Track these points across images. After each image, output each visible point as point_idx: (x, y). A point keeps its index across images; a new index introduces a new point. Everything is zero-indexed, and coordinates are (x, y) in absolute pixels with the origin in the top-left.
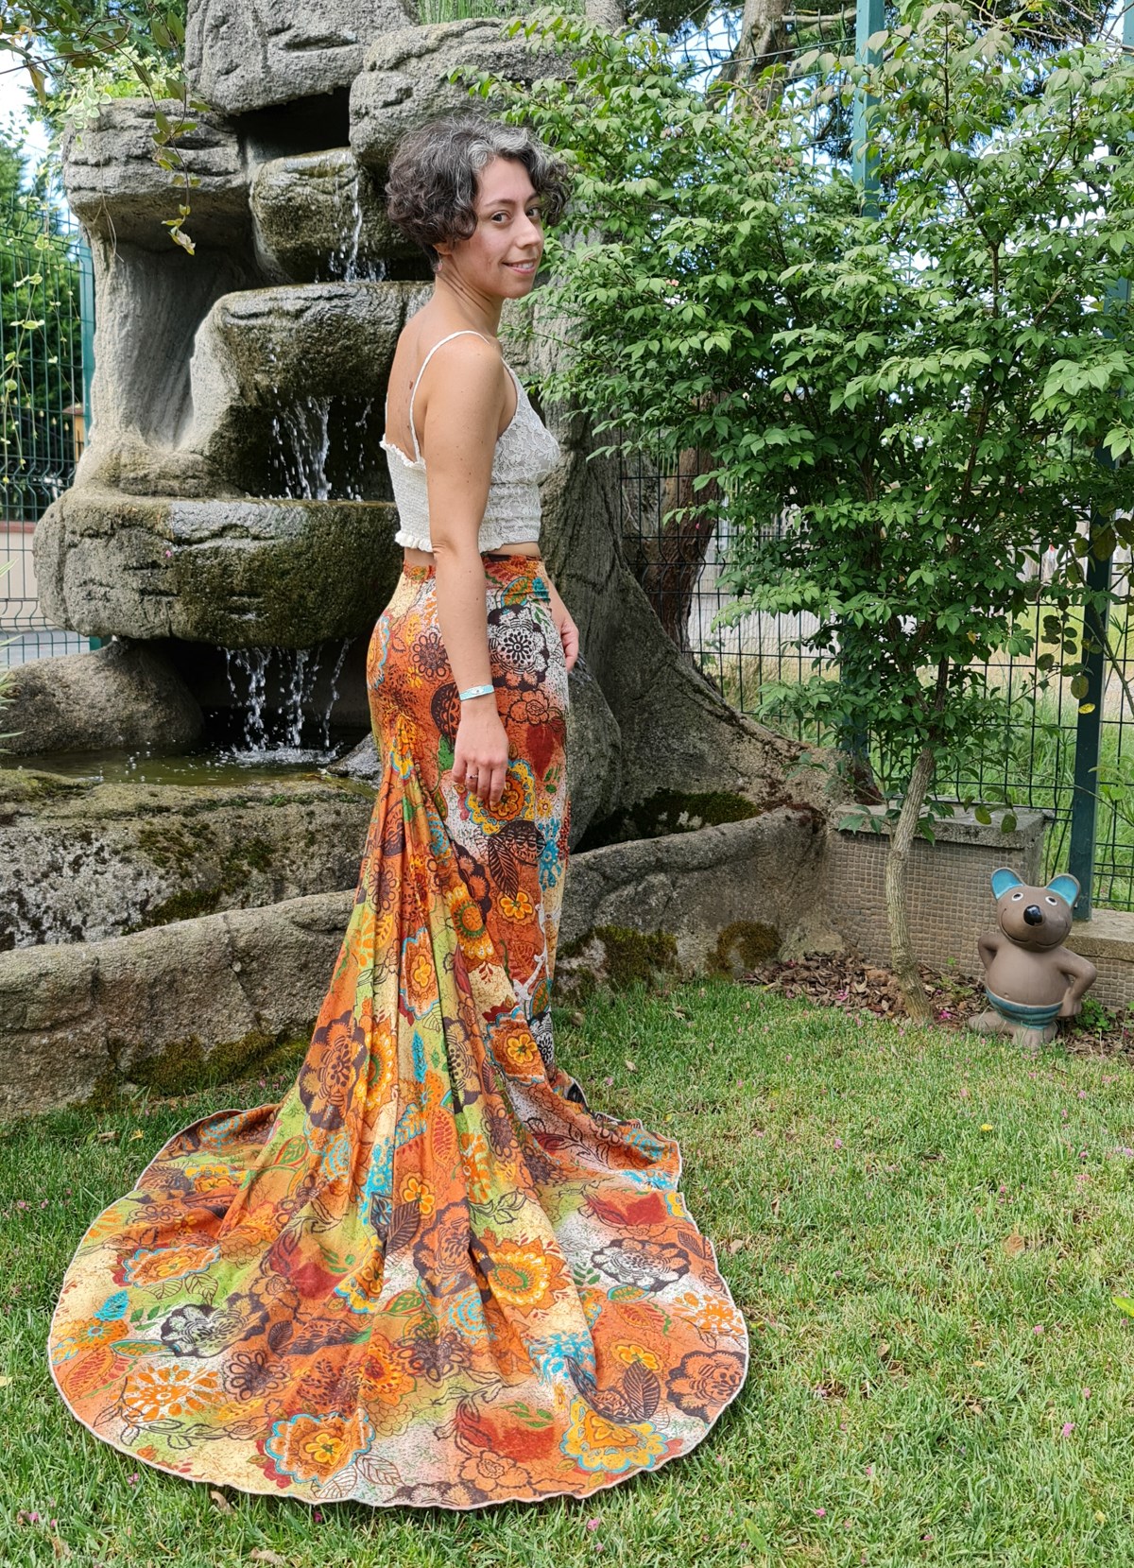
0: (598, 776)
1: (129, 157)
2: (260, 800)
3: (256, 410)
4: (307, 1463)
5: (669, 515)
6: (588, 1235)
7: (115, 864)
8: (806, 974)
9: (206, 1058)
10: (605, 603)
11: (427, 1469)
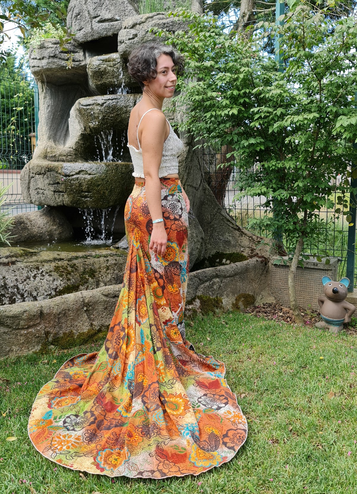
0: (197, 248)
1: (49, 56)
2: (91, 256)
3: (89, 135)
4: (109, 464)
5: (219, 166)
6: (196, 392)
7: (47, 277)
8: (263, 310)
9: (76, 337)
10: (199, 194)
11: (147, 466)
